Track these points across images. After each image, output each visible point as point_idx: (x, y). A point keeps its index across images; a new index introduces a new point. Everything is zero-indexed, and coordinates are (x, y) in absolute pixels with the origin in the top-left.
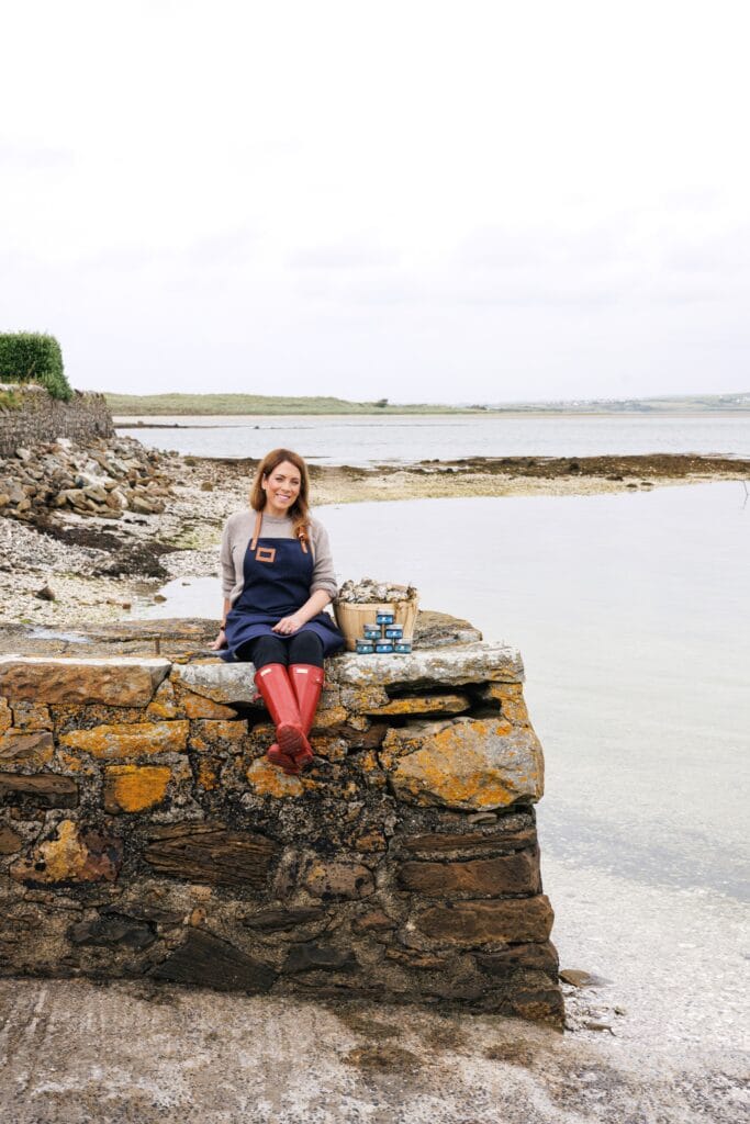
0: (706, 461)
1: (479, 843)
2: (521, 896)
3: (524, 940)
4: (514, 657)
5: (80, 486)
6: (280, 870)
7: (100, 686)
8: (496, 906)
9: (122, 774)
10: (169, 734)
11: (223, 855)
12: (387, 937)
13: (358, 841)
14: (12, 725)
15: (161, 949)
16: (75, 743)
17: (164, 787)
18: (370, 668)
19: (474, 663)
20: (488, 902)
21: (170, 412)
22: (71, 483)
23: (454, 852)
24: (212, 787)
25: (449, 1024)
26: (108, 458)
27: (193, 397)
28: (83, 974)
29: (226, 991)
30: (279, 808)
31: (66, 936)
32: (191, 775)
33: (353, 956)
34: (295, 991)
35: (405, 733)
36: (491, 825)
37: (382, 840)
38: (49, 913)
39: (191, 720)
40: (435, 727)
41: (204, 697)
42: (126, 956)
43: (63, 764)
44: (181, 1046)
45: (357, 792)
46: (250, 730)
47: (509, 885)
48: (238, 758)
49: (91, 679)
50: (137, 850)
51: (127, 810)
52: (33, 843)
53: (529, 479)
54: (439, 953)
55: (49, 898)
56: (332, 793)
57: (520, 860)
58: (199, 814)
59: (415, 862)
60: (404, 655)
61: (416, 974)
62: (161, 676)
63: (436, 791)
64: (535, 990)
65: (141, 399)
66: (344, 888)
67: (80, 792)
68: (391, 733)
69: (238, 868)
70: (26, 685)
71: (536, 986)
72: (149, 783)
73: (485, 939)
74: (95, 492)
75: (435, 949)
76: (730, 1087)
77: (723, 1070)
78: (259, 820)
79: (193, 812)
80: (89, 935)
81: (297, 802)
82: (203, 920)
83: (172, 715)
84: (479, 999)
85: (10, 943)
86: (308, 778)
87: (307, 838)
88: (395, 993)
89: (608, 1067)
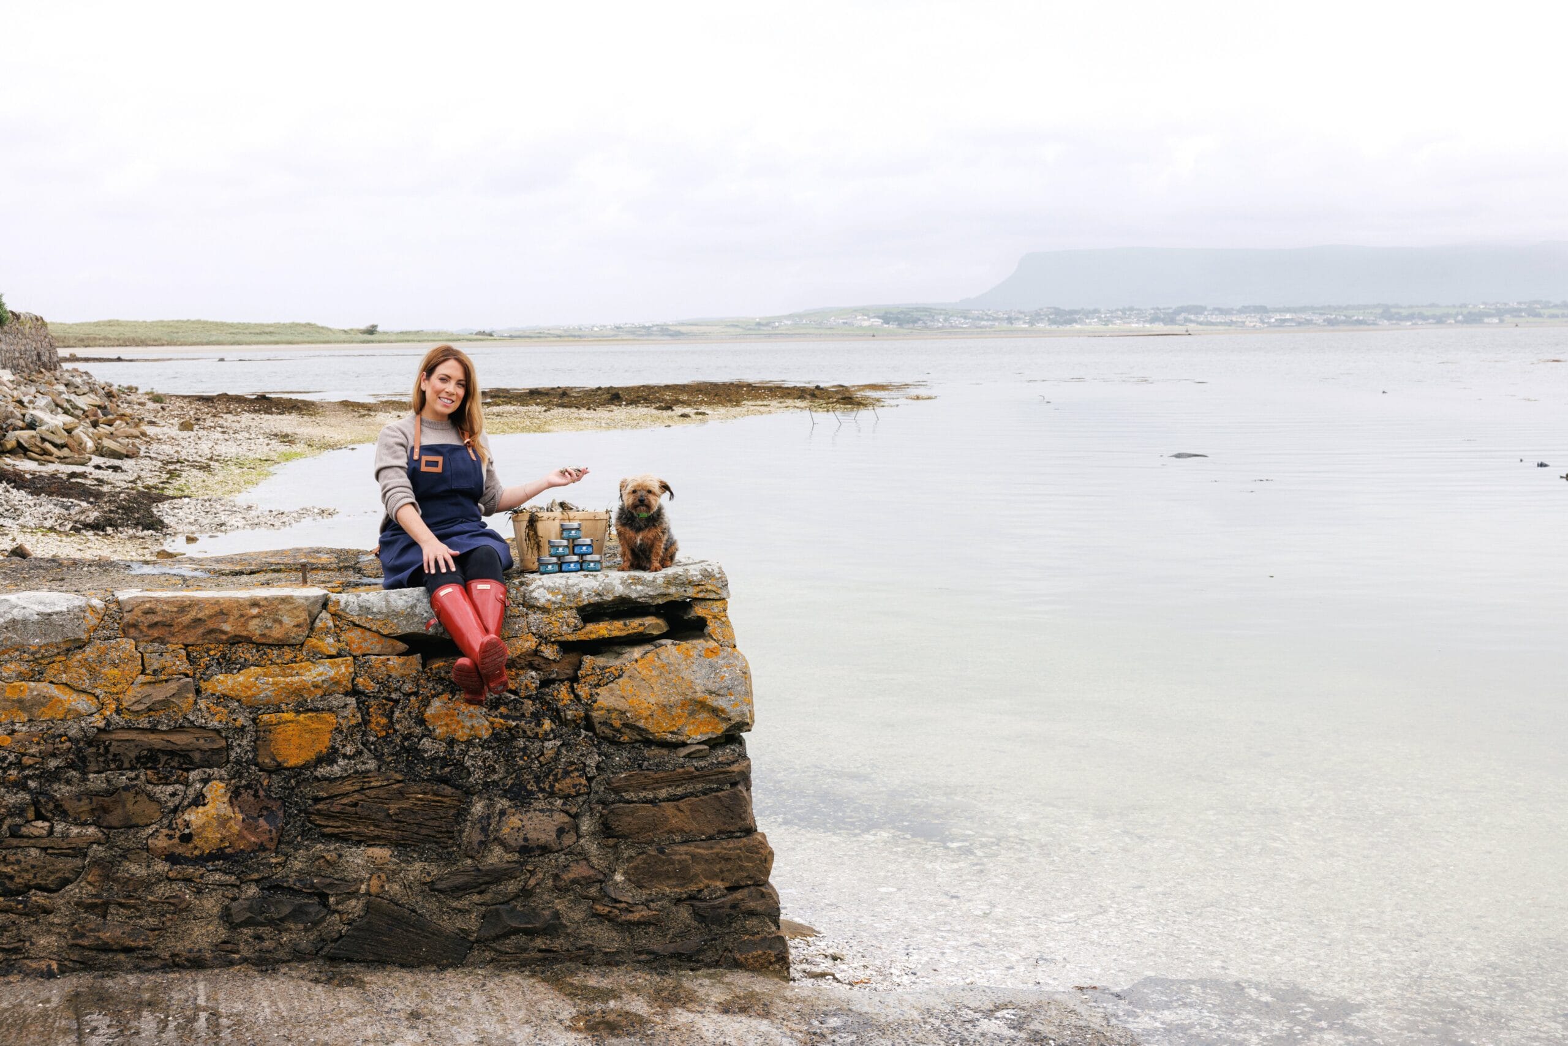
0: (760, 388)
1: (692, 778)
2: (738, 834)
3: (743, 884)
4: (716, 571)
5: (31, 426)
6: (469, 824)
7: (246, 622)
8: (712, 848)
9: (279, 723)
10: (332, 673)
11: (402, 810)
12: (593, 891)
13: (557, 785)
14: (143, 672)
15: (334, 924)
16: (220, 689)
17: (329, 736)
18: (559, 589)
19: (675, 578)
20: (704, 844)
21: (107, 342)
22: (20, 424)
23: (664, 791)
24: (384, 733)
25: (669, 982)
26: (60, 393)
27: (135, 325)
28: (245, 960)
29: (412, 967)
30: (464, 753)
31: (221, 917)
32: (360, 720)
33: (557, 915)
34: (492, 960)
35: (601, 661)
36: (703, 758)
37: (584, 781)
38: (199, 892)
39: (355, 657)
40: (637, 652)
41: (369, 630)
42: (294, 936)
43: (207, 715)
44: (383, 1027)
45: (552, 730)
46: (424, 666)
47: (725, 823)
48: (413, 698)
49: (236, 613)
50: (300, 811)
51: (285, 765)
52: (175, 810)
53: (566, 410)
54: (652, 905)
55: (197, 873)
56: (524, 732)
57: (735, 793)
58: (372, 765)
59: (621, 805)
60: (595, 573)
61: (629, 930)
62: (319, 606)
63: (641, 724)
64: (757, 937)
65: (70, 326)
66: (543, 838)
67: (229, 747)
68: (588, 660)
69: (420, 825)
70: (156, 624)
71: (758, 933)
72: (311, 732)
73: (702, 886)
74: (52, 432)
75: (647, 900)
76: (978, 1020)
77: (966, 1003)
78: (442, 768)
79: (364, 763)
80: (249, 914)
81: (485, 744)
82: (383, 886)
83: (334, 652)
84: (700, 951)
85: (153, 930)
86: (496, 716)
87: (498, 785)
88: (606, 953)
89: (850, 1010)
